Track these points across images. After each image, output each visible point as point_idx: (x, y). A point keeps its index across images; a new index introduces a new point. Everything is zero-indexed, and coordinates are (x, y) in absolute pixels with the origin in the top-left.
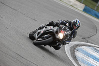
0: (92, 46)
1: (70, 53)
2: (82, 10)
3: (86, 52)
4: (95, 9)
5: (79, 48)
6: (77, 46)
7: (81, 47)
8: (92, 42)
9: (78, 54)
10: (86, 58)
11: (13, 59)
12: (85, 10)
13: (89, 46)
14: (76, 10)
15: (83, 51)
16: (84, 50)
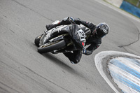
0: (133, 58)
1: (101, 66)
2: (118, 6)
3: (124, 65)
4: (137, 5)
5: (114, 59)
6: (111, 57)
7: (117, 59)
8: (133, 51)
9: (114, 69)
10: (124, 74)
11: (21, 75)
12: (123, 7)
13: (129, 57)
14: (111, 7)
15: (120, 64)
16: (121, 62)
